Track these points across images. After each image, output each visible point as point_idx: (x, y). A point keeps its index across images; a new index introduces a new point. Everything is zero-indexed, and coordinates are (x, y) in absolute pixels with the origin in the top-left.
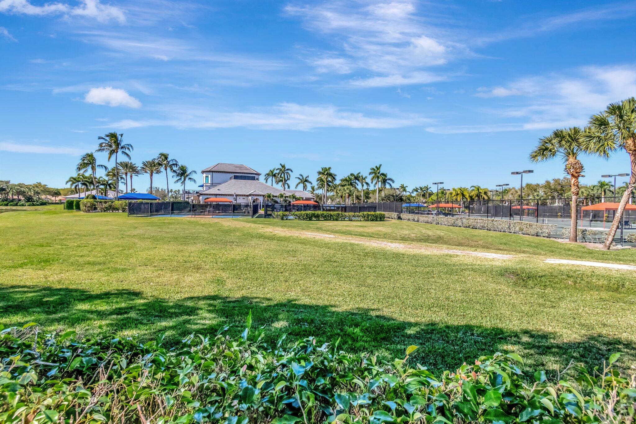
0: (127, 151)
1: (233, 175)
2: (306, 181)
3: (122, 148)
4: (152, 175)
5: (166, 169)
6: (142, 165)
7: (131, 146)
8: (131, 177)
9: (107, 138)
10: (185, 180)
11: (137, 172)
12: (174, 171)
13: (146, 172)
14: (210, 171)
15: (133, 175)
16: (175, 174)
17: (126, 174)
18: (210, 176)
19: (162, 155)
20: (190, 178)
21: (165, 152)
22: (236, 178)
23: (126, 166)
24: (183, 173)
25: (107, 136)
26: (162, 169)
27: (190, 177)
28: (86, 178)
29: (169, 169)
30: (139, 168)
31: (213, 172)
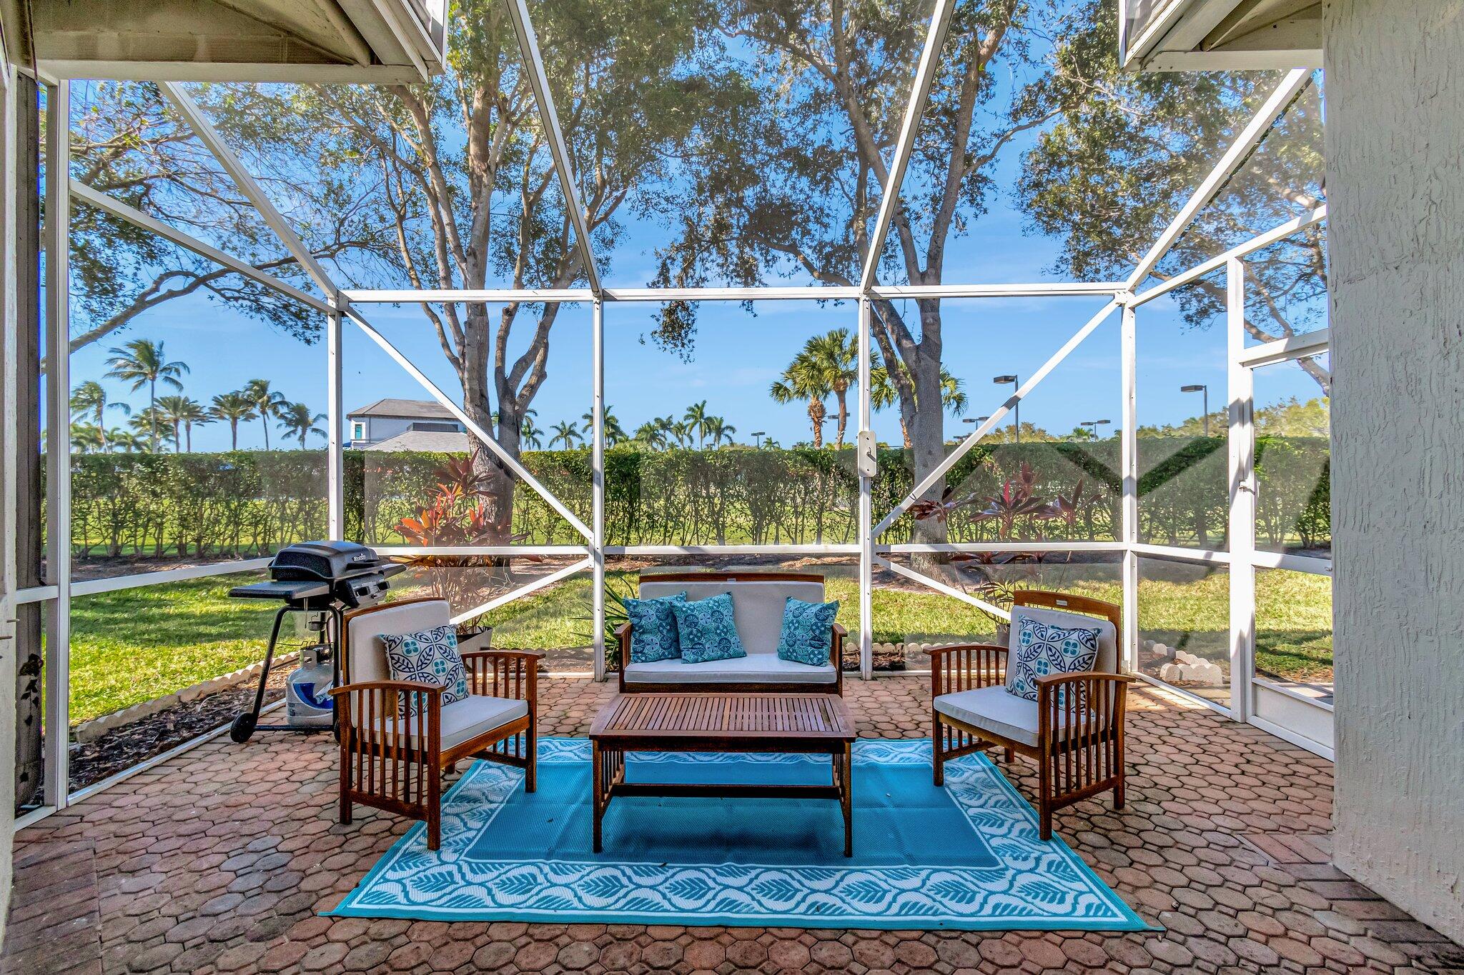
0: (173, 376)
1: (411, 422)
2: (573, 433)
3: (165, 369)
4: (234, 425)
5: (264, 412)
6: (213, 404)
7: (185, 366)
8: (188, 428)
9: (132, 352)
10: (304, 432)
11: (203, 419)
12: (282, 417)
13: (222, 418)
14: (363, 416)
15: (192, 423)
16: (283, 421)
17: (176, 421)
18: (364, 425)
19: (255, 383)
20: (315, 430)
21: (262, 377)
22: (417, 427)
23: (175, 405)
24: (300, 418)
25: (131, 346)
26: (256, 411)
27: (315, 426)
28: (82, 430)
29: (270, 412)
30: (206, 410)
31: (371, 416)
